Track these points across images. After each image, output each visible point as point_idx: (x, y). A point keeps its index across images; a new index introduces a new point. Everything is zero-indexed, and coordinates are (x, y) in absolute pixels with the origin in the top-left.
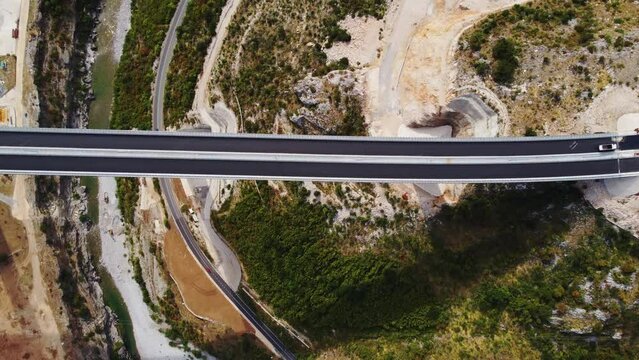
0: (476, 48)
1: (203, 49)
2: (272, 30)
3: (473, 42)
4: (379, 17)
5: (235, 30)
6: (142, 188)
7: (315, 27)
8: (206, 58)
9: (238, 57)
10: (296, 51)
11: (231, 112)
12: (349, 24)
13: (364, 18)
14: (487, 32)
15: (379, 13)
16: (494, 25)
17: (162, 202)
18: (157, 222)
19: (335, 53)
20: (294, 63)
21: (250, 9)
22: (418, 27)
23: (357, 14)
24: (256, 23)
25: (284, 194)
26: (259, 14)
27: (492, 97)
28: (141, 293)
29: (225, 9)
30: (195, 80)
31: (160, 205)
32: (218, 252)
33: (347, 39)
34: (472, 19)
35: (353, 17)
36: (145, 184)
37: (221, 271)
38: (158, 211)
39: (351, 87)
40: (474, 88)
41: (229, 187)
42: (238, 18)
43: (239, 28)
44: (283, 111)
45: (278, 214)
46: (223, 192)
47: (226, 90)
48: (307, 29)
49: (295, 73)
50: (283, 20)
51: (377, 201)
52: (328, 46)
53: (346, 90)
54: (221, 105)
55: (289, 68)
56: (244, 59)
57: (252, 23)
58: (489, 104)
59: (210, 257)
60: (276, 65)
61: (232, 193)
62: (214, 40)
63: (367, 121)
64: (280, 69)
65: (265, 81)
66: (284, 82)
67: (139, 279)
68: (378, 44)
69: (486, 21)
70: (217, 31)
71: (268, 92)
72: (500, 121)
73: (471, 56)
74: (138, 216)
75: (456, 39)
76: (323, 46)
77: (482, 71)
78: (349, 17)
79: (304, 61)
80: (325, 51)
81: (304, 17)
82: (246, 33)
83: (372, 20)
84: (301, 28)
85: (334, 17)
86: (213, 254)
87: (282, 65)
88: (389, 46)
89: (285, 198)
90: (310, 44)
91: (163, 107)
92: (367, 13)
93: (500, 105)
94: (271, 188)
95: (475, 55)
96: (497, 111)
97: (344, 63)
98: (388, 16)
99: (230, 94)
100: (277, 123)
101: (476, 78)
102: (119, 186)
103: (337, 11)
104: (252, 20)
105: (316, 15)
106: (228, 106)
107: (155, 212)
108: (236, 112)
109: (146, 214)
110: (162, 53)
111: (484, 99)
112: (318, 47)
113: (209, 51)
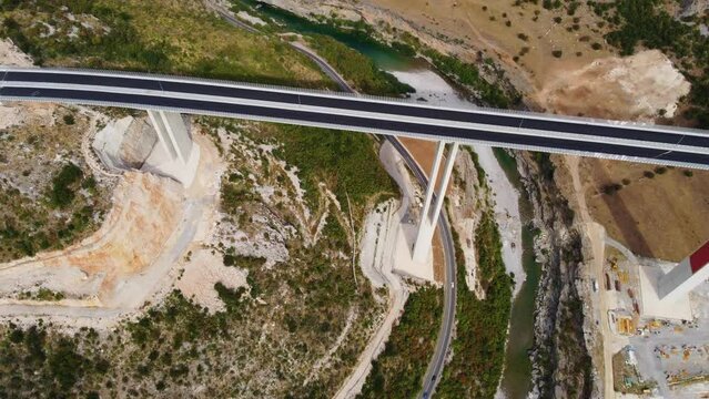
0: (89, 210)
1: (389, 350)
2: (304, 337)
3: (85, 222)
4: (177, 292)
5: (349, 357)
6: (471, 236)
7: (253, 320)
8: (386, 339)
9: (349, 325)
10: (280, 302)
11: (366, 273)
12: (214, 305)
13: (194, 303)
14: (71, 227)
15: (176, 299)
16: (61, 234)
17: (450, 220)
18: (457, 204)
19: (236, 278)
20: (284, 290)
21: (326, 376)
22: (137, 267)
23: (202, 311)
24: (321, 356)
25: (321, 184)
26: (317, 366)
27: (91, 161)
28: (479, 161)
29: (358, 390)
30: (403, 319)
31: (454, 220)
32: (399, 171)
33: (220, 288)
35: (206, 309)
36: (468, 241)
37: (398, 157)
38: (455, 215)
40: (104, 172)
41: (378, 211)
42: (342, 370)
43: (343, 357)
44: (306, 246)
45: (330, 171)
46: (385, 209)
47: (367, 294)
48: (263, 322)
49: (286, 276)
50: (288, 345)
51: (231, 142)
52: (242, 290)
54: (376, 284)
55: (290, 283)
56: (343, 319)
57: (327, 358)
58: (95, 155)
59: (408, 168)
60: (306, 295)
61: (376, 206)
62: (375, 357)
63: (219, 194)
64: (302, 289)
65: (321, 283)
66: (299, 273)
67: (481, 172)
68: (187, 266)
69: (67, 242)
70: (371, 366)
71: (320, 270)
72: (92, 140)
73: (96, 202)
74: (478, 217)
75: (106, 224)
76: (247, 294)
77: (91, 183)
78: (212, 312)
79: (273, 285)
80: (247, 286)
81: (263, 338)
82: (335, 349)
83: (187, 295)
84: (269, 327)
85: (229, 321)
86: (404, 170)
87: (298, 292)
88: (176, 259)
89: (322, 180)
90: (262, 302)
91: (444, 310)
92: (190, 305)
93: (86, 152)
94: (334, 192)
95: (91, 203)
96: (91, 148)
97: (228, 261)
98: (168, 290)
99: (363, 290)
100: (315, 240)
101: (99, 179)
102: (499, 252)
103: (224, 325)
104: (324, 362)
105: (249, 334)
106: (367, 280)
107: (459, 214)
108: (359, 270)
109: (468, 215)
110: (441, 370)
111: (99, 161)
112: (254, 293)
113: (383, 346)
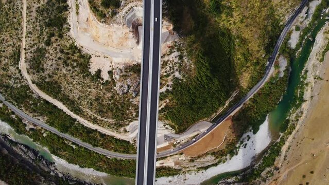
0: (105, 16)
1: (103, 135)
2: (95, 104)
3: (102, 17)
4: (90, 57)
5: (94, 121)
6: (164, 165)
7: (94, 85)
8: (107, 134)
9: (106, 120)
10: (104, 94)
11: (131, 124)
12: (93, 70)
13: (90, 63)
14: (98, 11)
15: (88, 57)
16: (95, 7)
17: (171, 156)
18: (180, 159)
19: (105, 76)
20: (109, 95)
21: (85, 114)
22: (95, 40)
23: (89, 67)
24: (92, 111)
25: (168, 101)
26: (87, 110)
27: (126, 9)
28: (212, 167)
29: (85, 125)
30: (116, 140)
31: (172, 157)
32: (194, 132)
33: (99, 71)
34: (92, 17)
35: (90, 68)
36: (163, 164)
37: (203, 130)
38: (175, 158)
39: (121, 70)
40: (122, 17)
41: (164, 126)
42: (90, 119)
43: (94, 119)
44: (131, 100)
45: (177, 103)
46: (166, 128)
47: (121, 126)
48: (95, 89)
49: (114, 94)
50: (90, 99)
51: (171, 59)
52: (103, 79)
53: (122, 72)
54: (128, 128)
55: (112, 97)
56: (107, 117)
57: (92, 113)
58: (129, 10)
59: (197, 135)
60: (110, 103)
61: (167, 124)
62: (98, 130)
63: (135, 63)
64: (112, 101)
65: (117, 108)
66: (118, 99)
67: (206, 168)
68: (102, 57)
69: (93, 11)
70: (95, 129)
71: (122, 107)
72: (136, 6)
73: (108, 18)
74: (177, 167)
75: (101, 24)
76: (102, 82)
77: (114, 13)
78: (90, 70)
79: (109, 90)
80: (104, 81)
81: (89, 90)
82: (96, 116)
83: (91, 60)
84: (94, 91)
85: (90, 77)
86: (195, 134)
87: (110, 100)
88: (104, 53)
89: (170, 100)
90: (101, 88)
91: (128, 155)
92: (88, 62)
93: (129, 6)
94: (165, 106)
95: (107, 16)
96: (132, 7)
97: (110, 73)
98: (90, 53)
99: (123, 124)
100: (136, 103)
101: (117, 16)
102: (164, 176)
103: (87, 75)
104: (90, 113)
105: (89, 84)
106: (128, 125)
107: (175, 160)
108: (131, 121)
109: (176, 164)
110: (104, 154)
111: (126, 13)
112: (103, 84)
113: (104, 133)
